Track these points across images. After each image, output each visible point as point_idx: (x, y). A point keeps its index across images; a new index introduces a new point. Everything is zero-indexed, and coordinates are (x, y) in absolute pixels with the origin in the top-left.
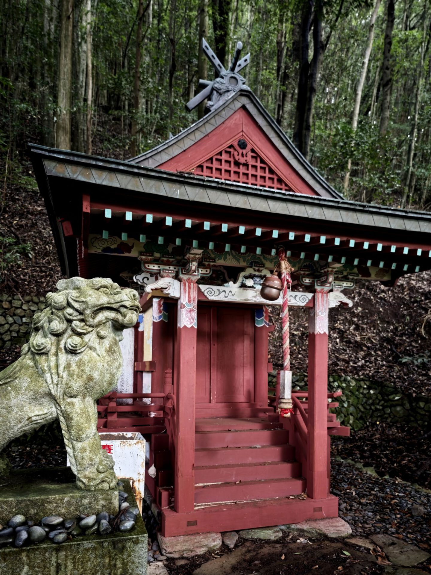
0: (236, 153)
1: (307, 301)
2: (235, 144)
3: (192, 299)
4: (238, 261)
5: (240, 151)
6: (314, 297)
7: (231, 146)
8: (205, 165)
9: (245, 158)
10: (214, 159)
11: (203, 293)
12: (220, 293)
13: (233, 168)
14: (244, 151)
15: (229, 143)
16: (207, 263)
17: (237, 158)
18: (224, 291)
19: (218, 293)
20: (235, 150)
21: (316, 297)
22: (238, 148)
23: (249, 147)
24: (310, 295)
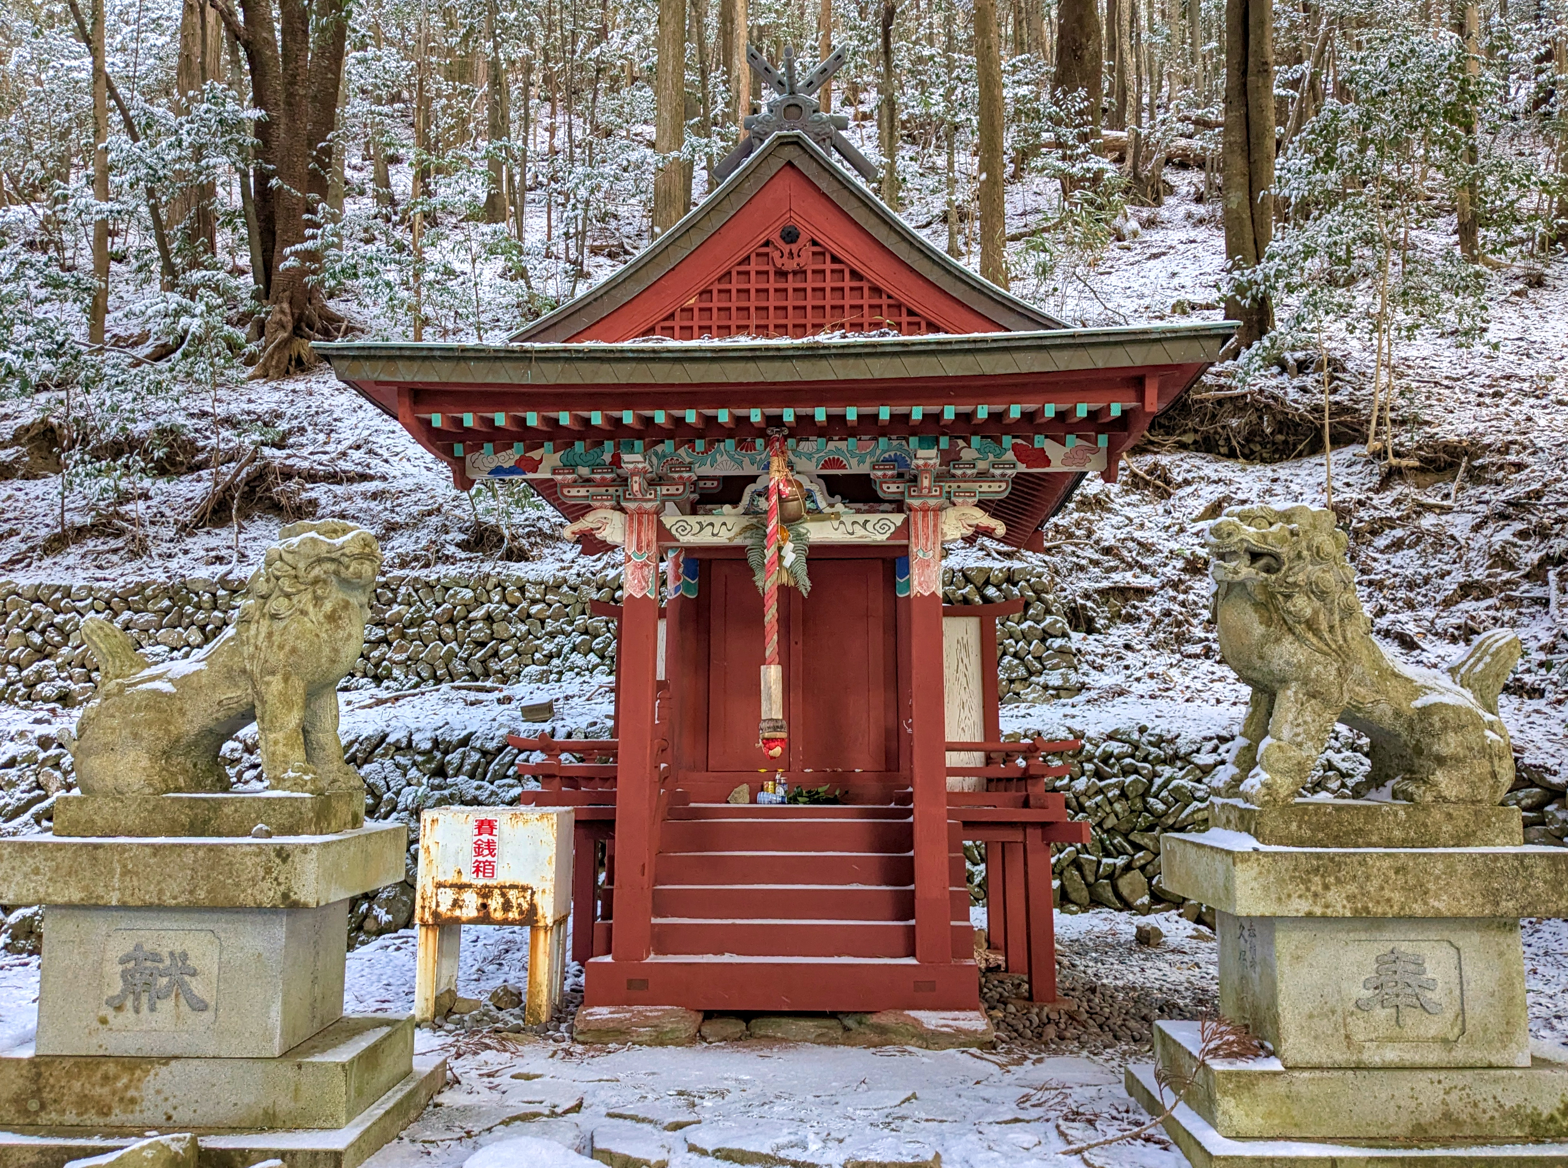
0: (776, 255)
1: (893, 529)
2: (776, 237)
3: (644, 544)
4: (741, 464)
5: (786, 248)
6: (907, 521)
7: (767, 244)
8: (715, 288)
9: (796, 259)
10: (734, 274)
11: (669, 531)
12: (702, 529)
13: (773, 284)
14: (794, 247)
15: (762, 238)
16: (676, 475)
17: (779, 263)
18: (712, 524)
19: (698, 527)
20: (777, 248)
21: (912, 520)
22: (781, 244)
23: (803, 239)
24: (898, 519)
